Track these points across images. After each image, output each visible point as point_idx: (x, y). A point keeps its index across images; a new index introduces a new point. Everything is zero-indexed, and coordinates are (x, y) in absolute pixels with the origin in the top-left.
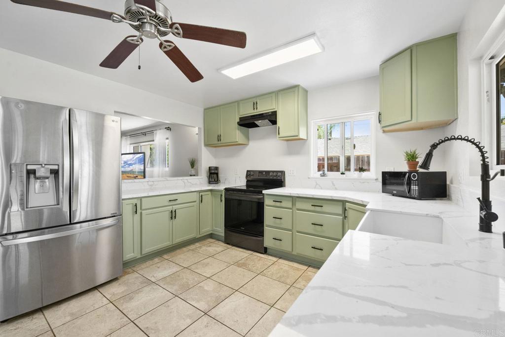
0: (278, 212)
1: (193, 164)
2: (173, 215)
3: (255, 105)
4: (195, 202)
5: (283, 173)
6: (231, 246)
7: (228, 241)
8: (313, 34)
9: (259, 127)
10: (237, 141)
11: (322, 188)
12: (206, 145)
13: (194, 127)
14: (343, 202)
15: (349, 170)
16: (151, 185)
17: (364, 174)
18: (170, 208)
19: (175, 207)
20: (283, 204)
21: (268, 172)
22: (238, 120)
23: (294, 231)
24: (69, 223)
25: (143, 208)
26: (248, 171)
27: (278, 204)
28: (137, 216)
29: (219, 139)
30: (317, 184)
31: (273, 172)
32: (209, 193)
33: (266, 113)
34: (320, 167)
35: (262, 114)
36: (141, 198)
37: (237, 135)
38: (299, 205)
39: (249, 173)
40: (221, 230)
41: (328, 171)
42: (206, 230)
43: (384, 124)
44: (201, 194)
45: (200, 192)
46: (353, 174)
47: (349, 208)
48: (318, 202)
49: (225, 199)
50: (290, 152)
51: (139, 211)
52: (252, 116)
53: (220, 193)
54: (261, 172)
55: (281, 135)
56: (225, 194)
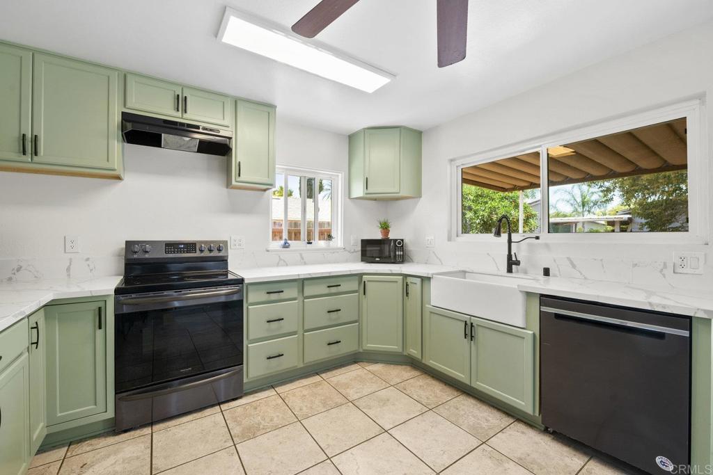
3: (180, 102)
4: (24, 351)
9: (160, 146)
10: (116, 168)
11: (287, 265)
15: (314, 239)
21: (191, 246)
27: (277, 296)
30: (280, 259)
32: (42, 313)
33: (206, 128)
34: (277, 234)
38: (309, 290)
44: (32, 320)
45: (28, 316)
46: (319, 244)
47: (368, 281)
49: (116, 316)
50: (234, 209)
53: (95, 306)
54: (171, 246)
55: (243, 177)
56: (117, 304)
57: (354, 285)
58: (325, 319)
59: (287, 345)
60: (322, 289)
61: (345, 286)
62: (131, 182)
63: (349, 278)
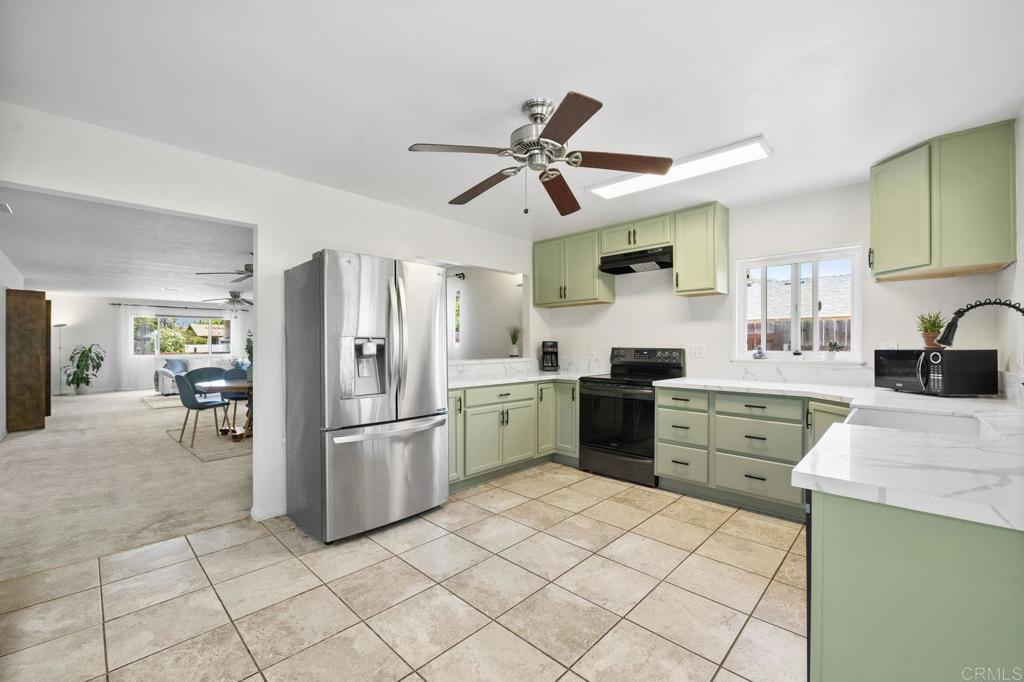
0: (682, 417)
1: (515, 336)
2: (504, 418)
3: (632, 236)
4: (532, 399)
5: (681, 352)
6: (591, 475)
7: (585, 466)
8: (758, 137)
9: (634, 271)
10: (597, 296)
11: (756, 380)
12: (537, 304)
13: (514, 273)
14: (804, 401)
15: (810, 348)
16: (461, 372)
17: (839, 355)
18: (500, 407)
19: (507, 406)
20: (690, 405)
21: (652, 352)
22: (598, 262)
23: (712, 448)
24: (394, 419)
25: (468, 404)
26: (614, 349)
27: (681, 404)
28: (460, 416)
29: (562, 292)
30: (747, 372)
31: (663, 350)
32: (551, 385)
33: (651, 250)
34: (753, 342)
35: (645, 251)
36: (464, 390)
37: (598, 287)
38: (720, 406)
39: (616, 353)
40: (572, 447)
41: (768, 349)
42: (547, 447)
43: (878, 268)
44: (540, 386)
45: (538, 383)
46: (817, 355)
47: (815, 410)
48: (755, 402)
49: (581, 395)
50: (695, 316)
51: (463, 409)
52: (625, 255)
53: (572, 386)
54: (639, 351)
55: (681, 287)
56: (581, 387)
57: (796, 413)
58: (744, 445)
59: (696, 457)
60: (739, 408)
61: (772, 410)
62: (621, 303)
63: (778, 401)
